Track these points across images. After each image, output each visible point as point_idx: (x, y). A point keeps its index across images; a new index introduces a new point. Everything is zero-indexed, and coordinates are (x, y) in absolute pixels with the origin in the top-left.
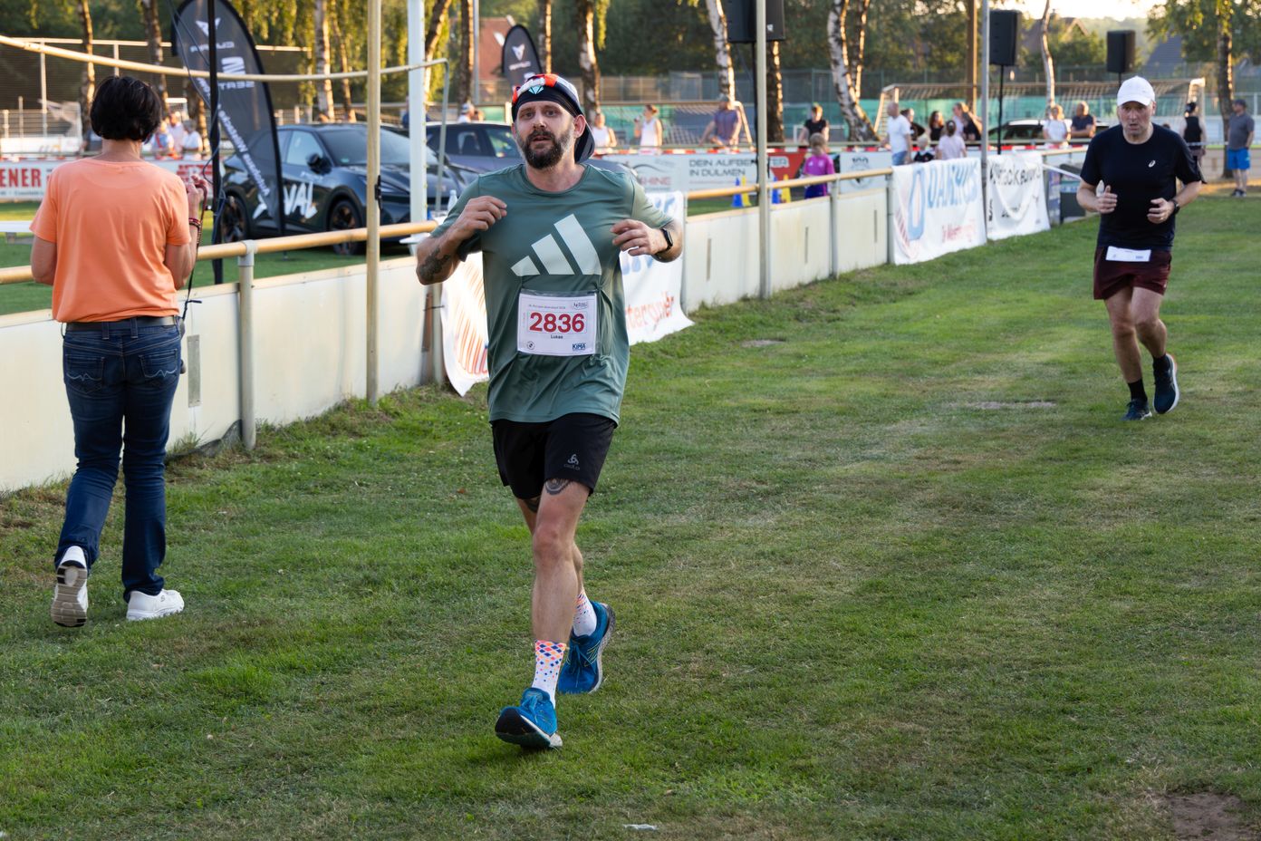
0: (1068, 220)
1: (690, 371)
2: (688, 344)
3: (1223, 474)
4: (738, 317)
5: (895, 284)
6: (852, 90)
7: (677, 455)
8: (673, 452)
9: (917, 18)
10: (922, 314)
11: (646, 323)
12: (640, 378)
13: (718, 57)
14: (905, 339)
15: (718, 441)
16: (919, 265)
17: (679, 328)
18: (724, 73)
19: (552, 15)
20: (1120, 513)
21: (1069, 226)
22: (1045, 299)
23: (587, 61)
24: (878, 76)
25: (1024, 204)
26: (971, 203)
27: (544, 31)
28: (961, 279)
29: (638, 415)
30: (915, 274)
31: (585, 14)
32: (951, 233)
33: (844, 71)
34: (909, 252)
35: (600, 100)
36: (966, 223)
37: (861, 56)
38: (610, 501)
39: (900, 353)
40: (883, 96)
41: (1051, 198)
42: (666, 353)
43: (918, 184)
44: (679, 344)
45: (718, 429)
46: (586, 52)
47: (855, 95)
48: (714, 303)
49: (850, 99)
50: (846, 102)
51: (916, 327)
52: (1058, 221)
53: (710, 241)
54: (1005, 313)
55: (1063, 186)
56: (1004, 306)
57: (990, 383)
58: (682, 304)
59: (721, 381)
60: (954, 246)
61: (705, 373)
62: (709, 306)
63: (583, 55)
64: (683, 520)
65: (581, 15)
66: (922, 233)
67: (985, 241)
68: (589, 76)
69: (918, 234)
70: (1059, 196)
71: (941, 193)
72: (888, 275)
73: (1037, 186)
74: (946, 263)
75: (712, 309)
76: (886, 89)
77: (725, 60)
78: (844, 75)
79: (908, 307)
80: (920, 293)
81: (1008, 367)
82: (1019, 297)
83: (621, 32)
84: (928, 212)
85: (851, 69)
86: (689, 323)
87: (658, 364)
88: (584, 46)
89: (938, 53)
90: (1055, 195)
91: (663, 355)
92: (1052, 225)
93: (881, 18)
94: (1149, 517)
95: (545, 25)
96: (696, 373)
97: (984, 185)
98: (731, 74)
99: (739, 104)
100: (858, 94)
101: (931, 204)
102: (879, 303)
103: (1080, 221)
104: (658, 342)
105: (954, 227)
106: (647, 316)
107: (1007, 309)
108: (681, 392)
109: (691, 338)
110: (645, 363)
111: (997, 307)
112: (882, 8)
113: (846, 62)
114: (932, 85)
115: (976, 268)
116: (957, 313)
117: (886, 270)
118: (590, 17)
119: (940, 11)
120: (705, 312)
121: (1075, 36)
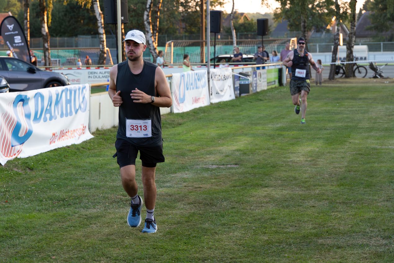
0: (243, 95)
1: (93, 155)
2: (92, 144)
3: (302, 190)
4: (112, 134)
5: (174, 121)
6: (154, 43)
7: (90, 187)
8: (89, 186)
9: (180, 13)
10: (185, 132)
11: (75, 137)
12: (74, 158)
13: (99, 29)
14: (178, 142)
15: (107, 181)
16: (183, 113)
17: (88, 138)
18: (102, 36)
19: (30, 12)
20: (263, 205)
21: (243, 97)
22: (234, 126)
23: (45, 31)
24: (164, 37)
25: (225, 89)
26: (204, 88)
27: (27, 19)
28: (200, 119)
29: (74, 172)
30: (182, 117)
31: (44, 12)
32: (196, 100)
33: (151, 35)
34: (179, 108)
35: (50, 47)
36: (202, 96)
37: (158, 29)
38: (66, 204)
39: (176, 147)
40: (167, 45)
41: (236, 86)
42: (84, 148)
43: (182, 81)
44: (89, 145)
45: (106, 177)
46: (44, 28)
47: (155, 45)
48: (102, 129)
49: (153, 46)
50: (152, 48)
51: (182, 137)
52: (238, 95)
53: (100, 104)
54: (218, 132)
55: (240, 81)
56: (218, 129)
57: (212, 158)
58: (89, 129)
59: (106, 159)
60: (197, 105)
61: (99, 156)
62: (100, 130)
63: (43, 29)
64: (95, 210)
65: (42, 12)
66: (184, 100)
67: (210, 103)
68: (45, 37)
69: (183, 101)
70: (239, 85)
71: (192, 84)
72: (171, 117)
73: (230, 81)
74: (194, 112)
75: (101, 131)
76: (168, 43)
77: (102, 31)
78: (151, 37)
79: (179, 129)
80: (184, 124)
81: (220, 152)
82: (224, 125)
83: (57, 19)
84: (186, 92)
85: (153, 34)
86: (92, 136)
87: (81, 152)
88: (43, 25)
89: (189, 28)
90: (237, 85)
91: (82, 149)
92: (236, 97)
93: (165, 13)
94: (274, 206)
95: (27, 16)
96: (96, 156)
97: (209, 81)
98: (104, 36)
99: (107, 49)
100: (157, 44)
101: (188, 89)
102: (168, 128)
103: (247, 95)
104: (80, 144)
105: (197, 98)
106: (75, 134)
107: (219, 130)
108: (91, 163)
109: (94, 142)
110: (75, 152)
111: (215, 129)
112: (166, 9)
113: (152, 31)
114: (187, 41)
115: (206, 114)
116: (199, 132)
117: (170, 115)
118: (46, 13)
119: (189, 10)
120: (98, 132)
121: (245, 20)
